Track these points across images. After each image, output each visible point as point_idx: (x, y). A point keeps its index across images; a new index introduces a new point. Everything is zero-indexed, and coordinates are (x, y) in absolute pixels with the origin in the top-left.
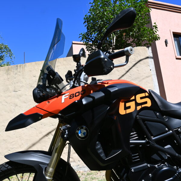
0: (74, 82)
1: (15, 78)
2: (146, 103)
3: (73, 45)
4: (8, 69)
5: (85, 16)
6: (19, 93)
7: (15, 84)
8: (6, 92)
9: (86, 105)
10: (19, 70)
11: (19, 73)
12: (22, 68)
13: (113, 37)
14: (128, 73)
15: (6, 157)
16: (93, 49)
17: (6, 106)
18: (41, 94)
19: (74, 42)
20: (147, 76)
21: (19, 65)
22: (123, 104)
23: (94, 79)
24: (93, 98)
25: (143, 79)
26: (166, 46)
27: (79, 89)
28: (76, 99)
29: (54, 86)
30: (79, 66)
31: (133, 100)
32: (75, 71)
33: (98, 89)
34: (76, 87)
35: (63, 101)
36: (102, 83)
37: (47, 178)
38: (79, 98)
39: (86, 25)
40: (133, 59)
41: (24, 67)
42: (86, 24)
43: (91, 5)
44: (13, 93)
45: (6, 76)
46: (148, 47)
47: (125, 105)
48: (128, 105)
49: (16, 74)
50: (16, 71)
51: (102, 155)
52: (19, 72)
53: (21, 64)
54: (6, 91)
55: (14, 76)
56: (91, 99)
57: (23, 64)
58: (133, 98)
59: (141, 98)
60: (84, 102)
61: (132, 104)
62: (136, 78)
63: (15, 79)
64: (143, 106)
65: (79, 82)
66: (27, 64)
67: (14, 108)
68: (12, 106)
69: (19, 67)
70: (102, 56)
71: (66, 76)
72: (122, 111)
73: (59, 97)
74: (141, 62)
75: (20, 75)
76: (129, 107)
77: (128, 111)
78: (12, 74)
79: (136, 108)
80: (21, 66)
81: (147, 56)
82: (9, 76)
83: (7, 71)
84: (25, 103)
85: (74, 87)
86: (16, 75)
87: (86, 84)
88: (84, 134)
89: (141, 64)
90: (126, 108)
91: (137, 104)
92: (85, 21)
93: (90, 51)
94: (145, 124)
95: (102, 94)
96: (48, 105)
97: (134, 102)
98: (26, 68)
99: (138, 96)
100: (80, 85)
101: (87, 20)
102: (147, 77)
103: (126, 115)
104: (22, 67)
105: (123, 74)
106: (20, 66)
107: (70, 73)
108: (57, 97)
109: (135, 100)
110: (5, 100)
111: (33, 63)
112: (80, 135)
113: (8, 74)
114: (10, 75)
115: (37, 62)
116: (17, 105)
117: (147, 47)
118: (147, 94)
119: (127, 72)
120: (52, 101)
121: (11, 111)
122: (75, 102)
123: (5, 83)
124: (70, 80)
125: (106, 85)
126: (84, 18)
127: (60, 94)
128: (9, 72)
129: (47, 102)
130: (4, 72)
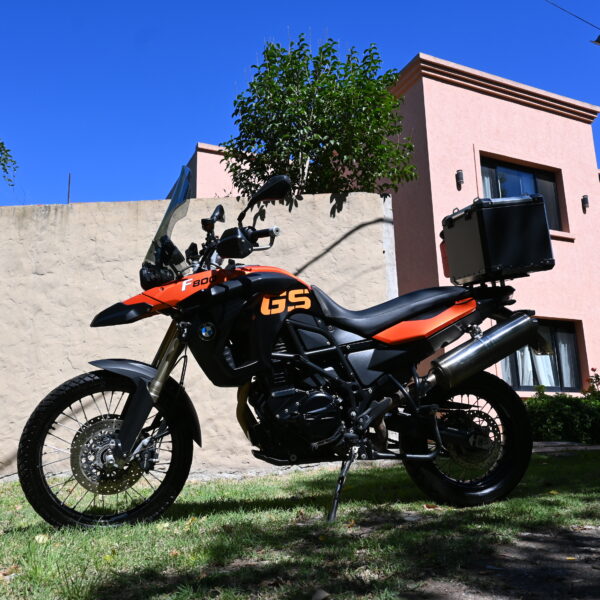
0: (201, 264)
1: (40, 239)
2: (303, 303)
3: (199, 153)
4: (24, 215)
5: (239, 97)
6: (48, 278)
7: (38, 253)
8: (12, 274)
9: (215, 296)
10: (52, 218)
11: (53, 227)
12: (62, 216)
13: (304, 161)
14: (329, 254)
15: (93, 363)
16: (251, 185)
17: (9, 308)
18: (153, 277)
19: (201, 145)
20: (374, 265)
21: (53, 206)
22: (268, 300)
23: (232, 263)
24: (227, 288)
25: (365, 272)
26: (459, 187)
27: (208, 274)
28: (203, 288)
29: (169, 267)
30: (210, 237)
31: (283, 297)
32: (203, 245)
33: (235, 276)
34: (203, 271)
35: (183, 289)
36: (243, 269)
37: (152, 394)
38: (206, 286)
39: (239, 121)
40: (346, 220)
41: (67, 214)
42: (239, 117)
43: (256, 71)
44: (33, 278)
45: (14, 232)
46: (384, 196)
47: (271, 303)
48: (275, 302)
49: (43, 228)
50: (44, 222)
51: (232, 364)
52: (52, 224)
53: (60, 205)
54: (13, 270)
55: (38, 233)
56: (223, 289)
57: (65, 206)
58: (284, 294)
59: (297, 296)
60: (213, 293)
61: (281, 303)
62: (347, 269)
63: (39, 243)
64: (297, 307)
65: (209, 263)
66: (77, 206)
67: (31, 316)
68: (26, 309)
69: (53, 212)
70: (239, 236)
71: (187, 252)
72: (265, 310)
73: (179, 283)
74: (363, 230)
75: (54, 233)
76: (276, 306)
77: (274, 311)
78: (32, 227)
79: (286, 309)
80: (59, 210)
81: (380, 216)
82: (23, 233)
83: (19, 220)
84: (64, 305)
85: (200, 270)
86: (44, 233)
87: (218, 267)
88: (209, 332)
89: (362, 235)
90: (271, 307)
91: (288, 303)
92: (237, 111)
93: (242, 190)
94: (298, 333)
95: (238, 284)
96: (161, 293)
97: (284, 300)
98: (71, 216)
99: (292, 293)
100: (209, 269)
101: (242, 107)
102: (374, 268)
103: (271, 316)
104: (62, 212)
105: (316, 255)
106: (56, 210)
107: (193, 247)
108: (176, 282)
109: (286, 297)
110: (7, 294)
111: (93, 205)
112: (204, 334)
113: (21, 227)
114: (26, 229)
115: (102, 203)
116: (40, 310)
117: (382, 196)
118: (306, 291)
119: (328, 250)
120: (166, 288)
121: (23, 324)
122: (200, 292)
123: (10, 250)
124: (193, 260)
125: (247, 273)
126: (235, 103)
127: (180, 278)
128: (26, 220)
129: (159, 289)
130: (11, 221)
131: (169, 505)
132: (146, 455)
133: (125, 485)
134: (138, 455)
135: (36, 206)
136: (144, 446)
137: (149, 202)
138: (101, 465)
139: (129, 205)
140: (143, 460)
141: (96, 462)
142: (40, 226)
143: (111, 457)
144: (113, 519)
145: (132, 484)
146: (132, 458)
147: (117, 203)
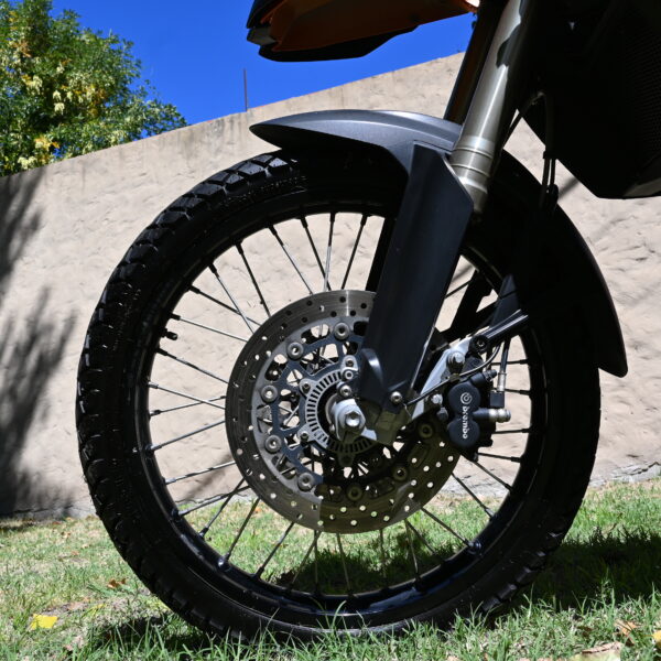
1: (215, 167)
4: (191, 138)
10: (227, 134)
11: (229, 147)
12: (240, 129)
21: (226, 118)
37: (462, 180)
45: (182, 164)
49: (218, 151)
50: (218, 142)
52: (229, 143)
53: (236, 115)
55: (212, 159)
57: (243, 114)
69: (228, 125)
75: (232, 155)
78: (203, 152)
80: (236, 122)
82: (193, 162)
83: (186, 145)
84: (256, 253)
86: (219, 157)
104: (239, 124)
106: (232, 121)
111: (280, 105)
113: (189, 157)
114: (196, 156)
115: (292, 100)
123: (179, 189)
128: (194, 145)
130: (177, 149)
131: (545, 561)
132: (465, 398)
133: (404, 500)
134: (437, 399)
135: (206, 123)
136: (453, 366)
137: (359, 82)
138: (320, 436)
139: (330, 94)
140: (454, 413)
141: (305, 430)
142: (213, 148)
143: (350, 405)
144: (378, 607)
145: (423, 496)
146: (420, 409)
147: (313, 95)
